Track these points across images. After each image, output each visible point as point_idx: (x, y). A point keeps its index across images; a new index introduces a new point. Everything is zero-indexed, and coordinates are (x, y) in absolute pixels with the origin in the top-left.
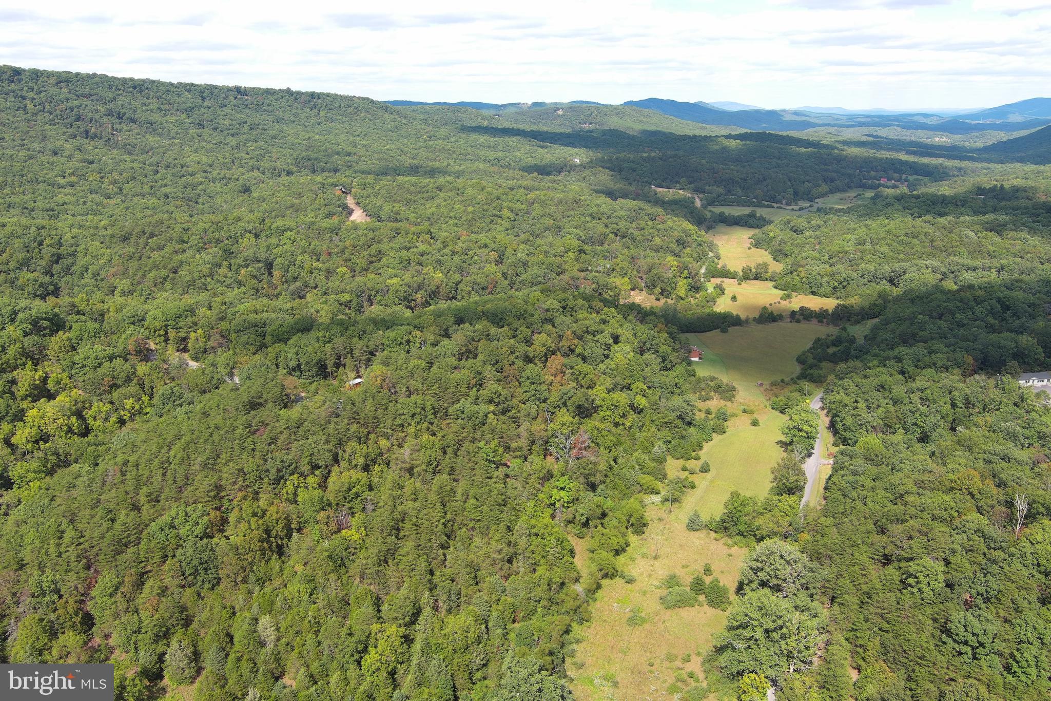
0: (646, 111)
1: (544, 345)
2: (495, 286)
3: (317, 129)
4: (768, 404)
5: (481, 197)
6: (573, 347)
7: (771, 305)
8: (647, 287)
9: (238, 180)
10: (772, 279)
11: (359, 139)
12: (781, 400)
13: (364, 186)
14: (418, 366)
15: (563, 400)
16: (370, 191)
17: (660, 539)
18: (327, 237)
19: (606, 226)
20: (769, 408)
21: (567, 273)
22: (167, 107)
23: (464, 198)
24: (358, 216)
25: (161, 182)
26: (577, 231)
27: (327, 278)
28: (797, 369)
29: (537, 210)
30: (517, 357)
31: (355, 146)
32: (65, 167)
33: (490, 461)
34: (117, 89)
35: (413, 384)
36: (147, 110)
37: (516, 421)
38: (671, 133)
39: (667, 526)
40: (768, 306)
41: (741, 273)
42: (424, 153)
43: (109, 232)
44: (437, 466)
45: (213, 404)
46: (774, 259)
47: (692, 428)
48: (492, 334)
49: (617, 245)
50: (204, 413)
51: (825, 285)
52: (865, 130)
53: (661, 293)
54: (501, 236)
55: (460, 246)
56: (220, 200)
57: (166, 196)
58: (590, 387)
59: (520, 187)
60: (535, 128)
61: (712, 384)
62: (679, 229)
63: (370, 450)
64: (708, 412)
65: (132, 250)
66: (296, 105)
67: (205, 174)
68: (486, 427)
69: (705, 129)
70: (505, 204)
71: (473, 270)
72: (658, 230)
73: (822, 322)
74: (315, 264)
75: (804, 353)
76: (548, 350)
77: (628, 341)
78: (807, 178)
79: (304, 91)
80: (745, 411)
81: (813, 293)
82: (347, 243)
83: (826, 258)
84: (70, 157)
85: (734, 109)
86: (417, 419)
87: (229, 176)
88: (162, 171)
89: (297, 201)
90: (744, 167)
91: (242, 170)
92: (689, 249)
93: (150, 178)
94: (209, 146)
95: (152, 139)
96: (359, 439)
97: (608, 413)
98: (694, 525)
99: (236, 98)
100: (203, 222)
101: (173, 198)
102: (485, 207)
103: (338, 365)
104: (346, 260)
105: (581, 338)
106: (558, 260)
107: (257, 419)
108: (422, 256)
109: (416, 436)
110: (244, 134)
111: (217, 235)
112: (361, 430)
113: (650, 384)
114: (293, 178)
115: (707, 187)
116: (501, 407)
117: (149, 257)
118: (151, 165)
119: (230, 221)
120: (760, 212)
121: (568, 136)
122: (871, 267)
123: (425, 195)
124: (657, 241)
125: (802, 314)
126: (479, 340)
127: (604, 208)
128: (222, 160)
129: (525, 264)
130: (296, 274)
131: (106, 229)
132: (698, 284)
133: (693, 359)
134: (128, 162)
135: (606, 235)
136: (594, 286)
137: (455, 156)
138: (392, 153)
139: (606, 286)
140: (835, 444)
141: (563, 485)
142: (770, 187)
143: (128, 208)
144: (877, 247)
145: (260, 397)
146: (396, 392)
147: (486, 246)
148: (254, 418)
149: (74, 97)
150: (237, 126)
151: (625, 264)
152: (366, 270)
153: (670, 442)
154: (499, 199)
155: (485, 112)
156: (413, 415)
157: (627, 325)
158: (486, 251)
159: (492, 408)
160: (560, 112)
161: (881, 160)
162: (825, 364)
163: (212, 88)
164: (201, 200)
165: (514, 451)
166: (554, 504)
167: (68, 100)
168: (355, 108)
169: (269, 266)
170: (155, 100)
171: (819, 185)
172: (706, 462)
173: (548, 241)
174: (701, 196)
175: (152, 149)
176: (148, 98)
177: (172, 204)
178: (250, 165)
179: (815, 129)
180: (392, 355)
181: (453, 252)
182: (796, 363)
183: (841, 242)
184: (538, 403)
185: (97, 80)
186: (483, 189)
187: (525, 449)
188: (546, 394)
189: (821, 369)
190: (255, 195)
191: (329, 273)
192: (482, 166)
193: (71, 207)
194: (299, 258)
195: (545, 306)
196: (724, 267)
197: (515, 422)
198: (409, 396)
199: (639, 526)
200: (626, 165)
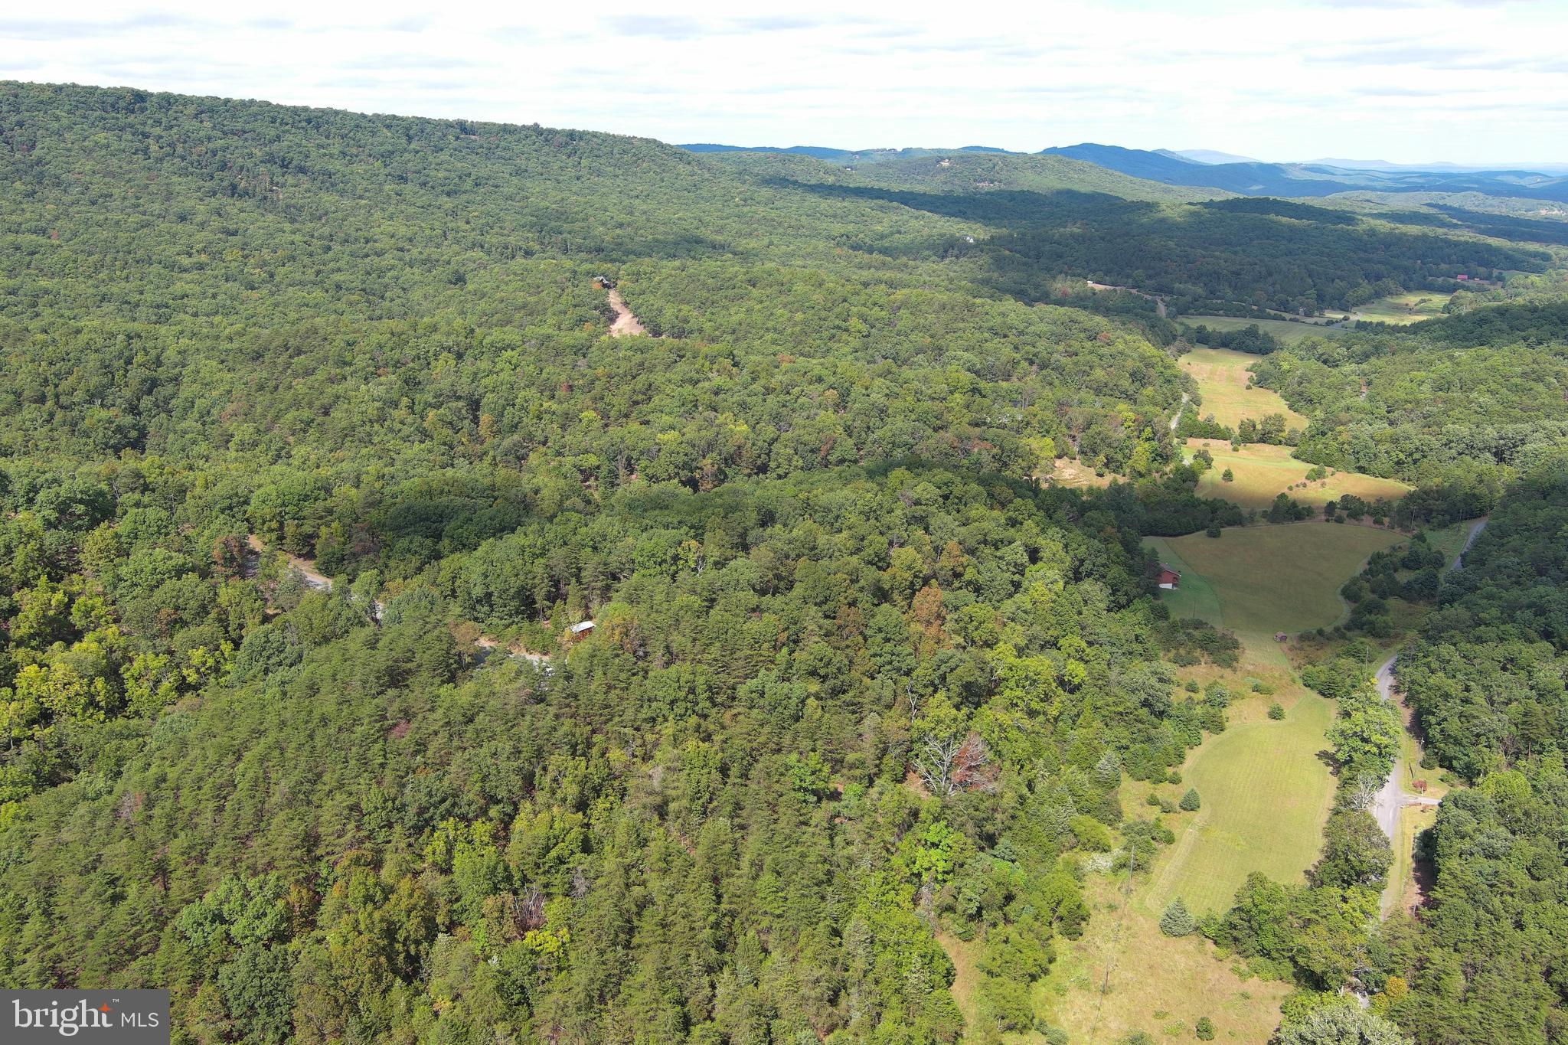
0: (1079, 163)
1: (909, 568)
2: (832, 448)
3: (576, 186)
4: (1296, 675)
5: (817, 297)
6: (960, 569)
7: (1290, 488)
8: (1083, 452)
9: (449, 263)
10: (1290, 442)
11: (637, 201)
12: (1321, 671)
13: (637, 276)
14: (688, 608)
15: (940, 672)
16: (645, 284)
17: (1109, 949)
18: (568, 360)
19: (1016, 348)
20: (1300, 682)
21: (952, 429)
22: (354, 151)
23: (791, 299)
24: (625, 326)
25: (333, 265)
26: (966, 355)
27: (563, 427)
28: (1344, 611)
29: (905, 320)
30: (861, 590)
31: (631, 213)
32: (193, 240)
33: (806, 790)
34: (283, 123)
35: (677, 640)
36: (325, 155)
37: (855, 708)
38: (1118, 198)
39: (1124, 922)
40: (1285, 491)
41: (1237, 431)
42: (734, 225)
43: (235, 345)
44: (711, 800)
45: (326, 670)
46: (1290, 407)
47: (1166, 722)
48: (821, 547)
49: (1033, 380)
50: (311, 688)
51: (1383, 457)
52: (1425, 197)
53: (1106, 465)
54: (845, 366)
55: (778, 379)
56: (416, 295)
57: (338, 287)
58: (988, 645)
59: (879, 281)
60: (906, 187)
61: (1197, 634)
62: (1135, 355)
63: (592, 769)
64: (1192, 688)
65: (265, 375)
66: (546, 149)
67: (400, 254)
68: (802, 725)
69: (1169, 191)
70: (854, 309)
71: (798, 419)
72: (1101, 357)
73: (1382, 523)
74: (546, 405)
75: (1354, 581)
76: (916, 576)
77: (1053, 558)
78: (1339, 273)
79: (559, 128)
80: (1256, 689)
81: (1362, 470)
82: (600, 371)
83: (1383, 411)
84: (203, 225)
85: (1215, 161)
86: (679, 709)
87: (434, 257)
88: (336, 247)
89: (532, 299)
90: (1235, 253)
91: (456, 248)
92: (1150, 388)
93: (316, 258)
94: (412, 210)
95: (328, 199)
96: (574, 748)
97: (1019, 692)
98: (1173, 925)
99: (457, 138)
100: (378, 333)
101: (347, 289)
102: (823, 314)
103: (552, 598)
104: (595, 400)
105: (972, 552)
106: (938, 406)
107: (396, 705)
108: (716, 394)
109: (676, 741)
110: (465, 192)
111: (396, 354)
112: (578, 731)
113: (1092, 638)
114: (530, 263)
115: (1177, 285)
116: (831, 682)
117: (290, 387)
118: (321, 238)
119: (420, 331)
120: (1265, 326)
121: (958, 200)
122: (1464, 430)
123: (730, 292)
124: (1099, 373)
125: (1345, 508)
126: (799, 556)
127: (1012, 319)
128: (428, 232)
129: (883, 411)
130: (516, 419)
131: (231, 339)
132: (1168, 451)
133: (1162, 586)
134: (289, 235)
135: (1015, 363)
136: (995, 451)
137: (781, 230)
138: (685, 225)
139: (1015, 452)
140: (1425, 765)
141: (936, 840)
142: (1278, 287)
143: (276, 305)
144: (1474, 395)
145: (410, 660)
146: (646, 654)
147: (820, 380)
148: (391, 701)
149: (220, 134)
150: (457, 180)
151: (1048, 415)
152: (626, 416)
153: (1127, 748)
154: (845, 300)
155: (829, 163)
156: (672, 703)
157: (1053, 531)
158: (820, 387)
159: (814, 687)
160: (945, 164)
161: (1457, 244)
162: (1392, 602)
163: (423, 123)
164: (388, 294)
165: (850, 768)
166: (919, 875)
167: (209, 139)
168: (635, 155)
169: (475, 406)
170: (338, 140)
171: (1358, 285)
172: (1193, 793)
173: (921, 372)
174: (1167, 299)
175: (326, 214)
176: (327, 137)
177: (344, 299)
178: (470, 239)
179: (1343, 194)
180: (647, 582)
181: (767, 389)
182: (1341, 598)
183: (1408, 384)
184: (895, 676)
185: (254, 109)
186: (820, 285)
187: (871, 763)
188: (911, 661)
189: (1386, 611)
190: (470, 287)
191: (568, 420)
192: (821, 245)
193: (194, 302)
194: (522, 394)
195: (914, 495)
196: (1209, 420)
197: (854, 712)
198: (668, 664)
199: (1074, 922)
200: (1047, 247)
